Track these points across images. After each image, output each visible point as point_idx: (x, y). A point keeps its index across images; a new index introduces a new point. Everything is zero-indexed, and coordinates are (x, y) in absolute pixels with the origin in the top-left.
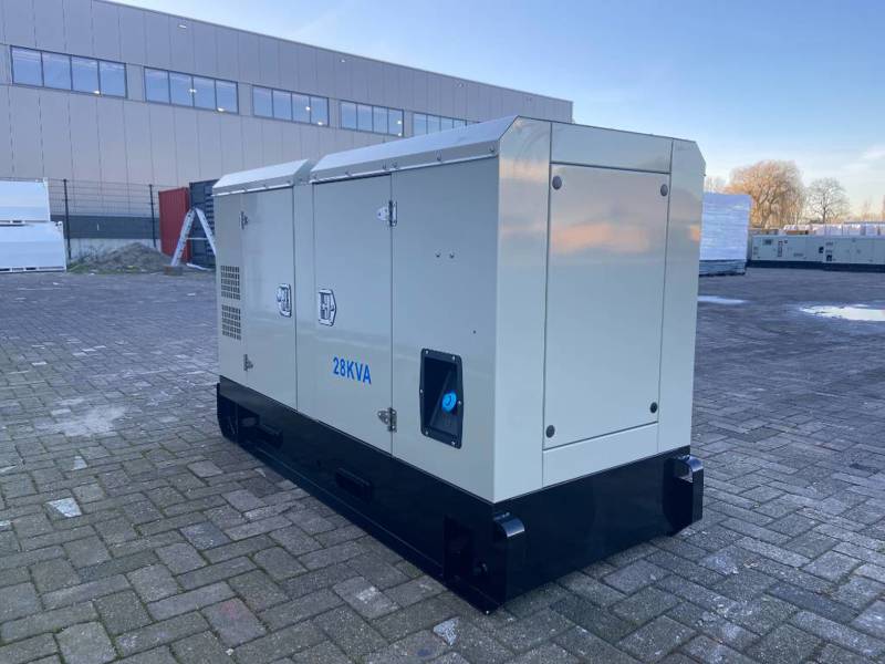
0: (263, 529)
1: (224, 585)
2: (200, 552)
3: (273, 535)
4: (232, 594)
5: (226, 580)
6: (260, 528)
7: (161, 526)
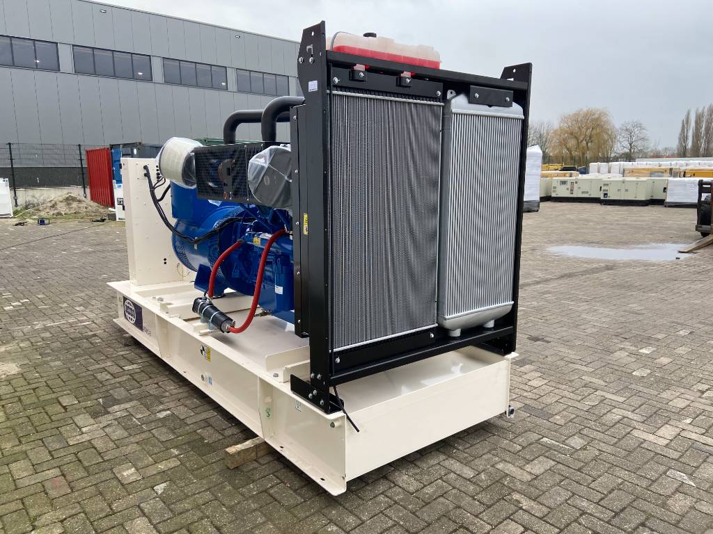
0: (88, 438)
1: (58, 470)
2: (50, 452)
3: (93, 442)
4: (60, 474)
5: (59, 467)
6: (86, 438)
7: (33, 437)
